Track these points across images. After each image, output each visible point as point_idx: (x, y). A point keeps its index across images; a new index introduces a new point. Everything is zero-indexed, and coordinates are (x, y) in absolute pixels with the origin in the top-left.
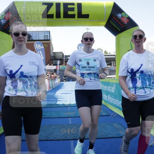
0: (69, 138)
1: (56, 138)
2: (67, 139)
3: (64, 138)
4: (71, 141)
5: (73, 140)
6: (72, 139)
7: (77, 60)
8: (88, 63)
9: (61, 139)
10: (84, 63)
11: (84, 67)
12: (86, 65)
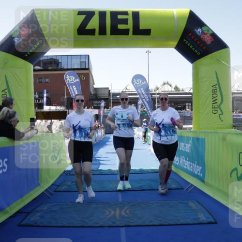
0: (118, 223)
1: (97, 223)
2: (115, 225)
3: (110, 224)
4: (121, 228)
5: (124, 228)
6: (122, 225)
7: (115, 114)
8: (122, 117)
9: (106, 225)
10: (119, 116)
11: (119, 119)
12: (120, 117)
